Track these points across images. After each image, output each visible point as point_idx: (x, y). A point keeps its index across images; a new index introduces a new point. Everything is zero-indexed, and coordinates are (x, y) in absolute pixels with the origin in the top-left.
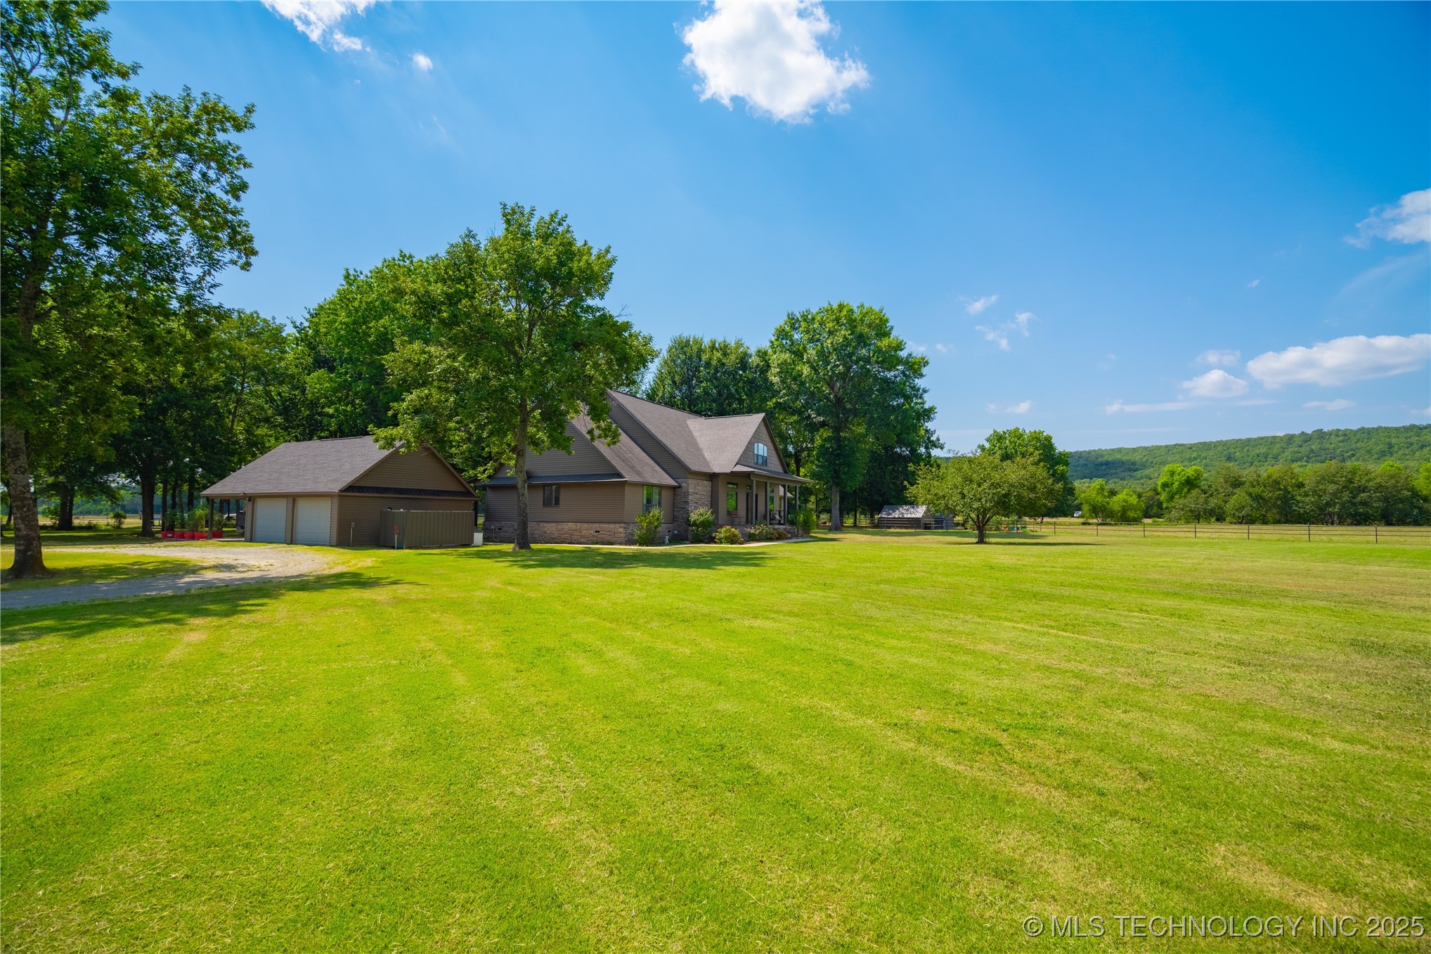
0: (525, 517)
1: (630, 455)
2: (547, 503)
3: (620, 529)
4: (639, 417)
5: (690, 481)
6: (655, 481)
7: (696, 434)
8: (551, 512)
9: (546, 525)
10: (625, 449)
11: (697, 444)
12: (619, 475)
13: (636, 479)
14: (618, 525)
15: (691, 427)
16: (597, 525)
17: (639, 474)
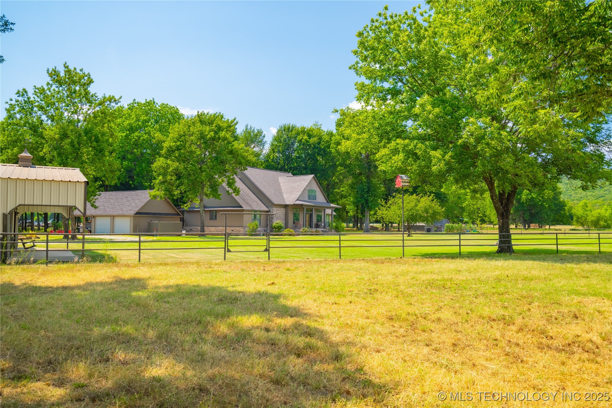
0: (204, 224)
1: (247, 197)
2: (211, 219)
3: (241, 229)
4: (252, 179)
5: (274, 208)
6: (257, 209)
7: (282, 185)
8: (213, 222)
9: (211, 228)
10: (245, 195)
11: (281, 190)
12: (241, 207)
13: (249, 208)
14: (241, 228)
15: (280, 181)
16: (232, 228)
17: (250, 206)
